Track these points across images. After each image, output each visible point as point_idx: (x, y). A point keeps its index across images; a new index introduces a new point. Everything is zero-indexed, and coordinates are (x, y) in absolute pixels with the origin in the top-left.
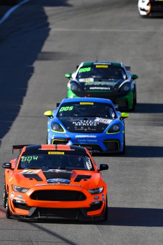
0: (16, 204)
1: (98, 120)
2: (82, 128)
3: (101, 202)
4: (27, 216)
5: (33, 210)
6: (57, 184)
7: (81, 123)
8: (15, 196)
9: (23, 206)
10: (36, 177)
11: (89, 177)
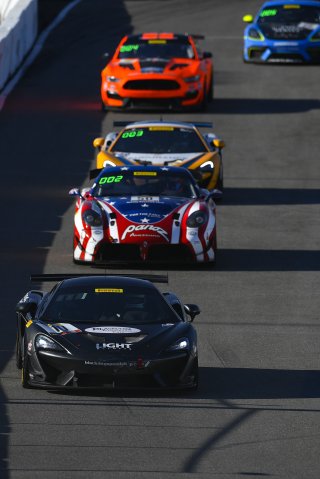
0: (110, 96)
1: (302, 25)
2: (282, 35)
3: (197, 92)
4: (119, 107)
5: (126, 100)
6: (150, 73)
7: (282, 29)
8: (109, 87)
9: (115, 97)
10: (131, 67)
11: (186, 65)
